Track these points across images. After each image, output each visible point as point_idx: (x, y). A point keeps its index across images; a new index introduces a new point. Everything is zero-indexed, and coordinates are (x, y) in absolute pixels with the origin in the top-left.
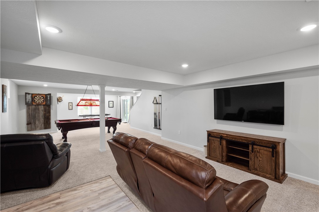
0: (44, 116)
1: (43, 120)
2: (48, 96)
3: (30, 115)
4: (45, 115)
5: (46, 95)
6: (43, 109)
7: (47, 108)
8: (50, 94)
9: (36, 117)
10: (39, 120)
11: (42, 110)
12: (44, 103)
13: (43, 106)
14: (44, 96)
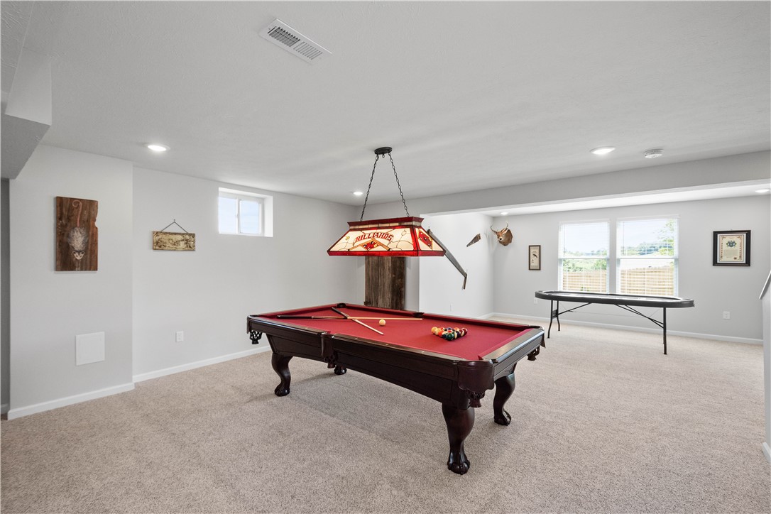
0: (393, 286)
1: (390, 295)
3: (369, 279)
4: (394, 281)
6: (390, 265)
7: (398, 262)
9: (380, 287)
10: (383, 296)
11: (389, 269)
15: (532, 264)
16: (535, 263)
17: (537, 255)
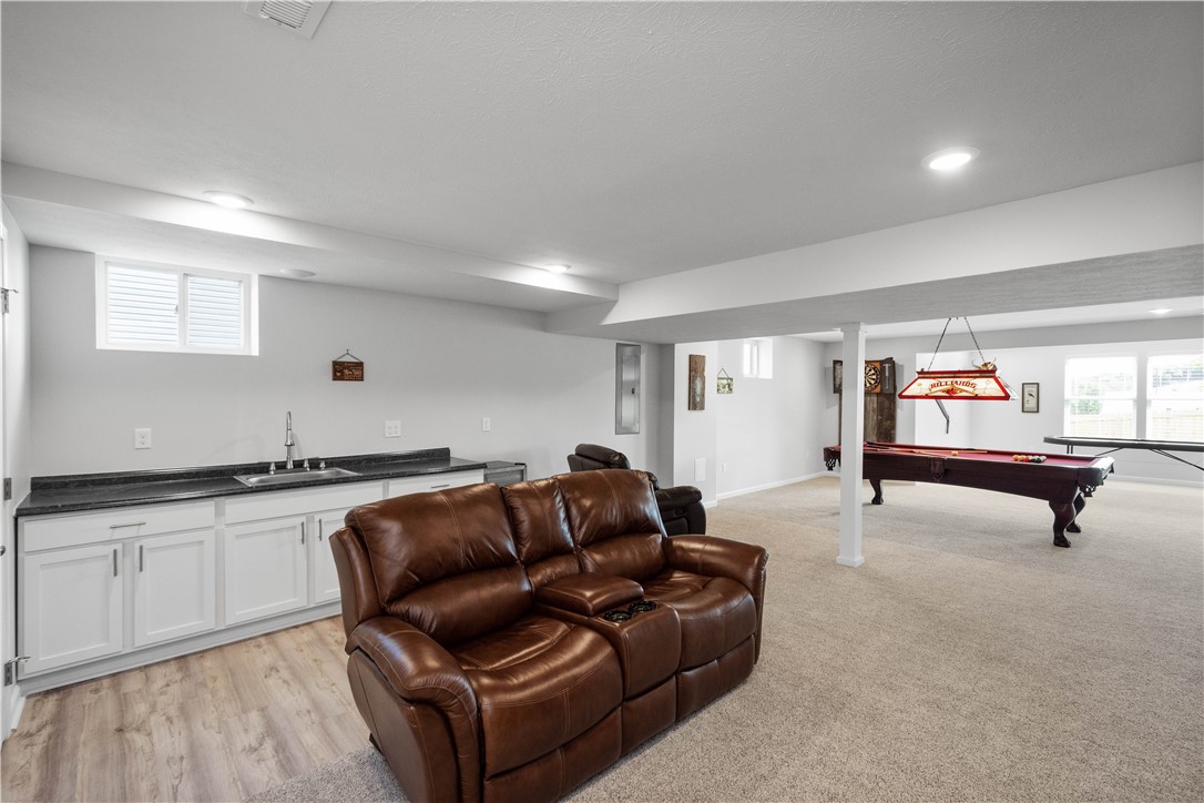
0: (879, 429)
1: (875, 438)
2: (887, 365)
5: (882, 362)
6: (875, 406)
7: (887, 403)
8: (890, 360)
12: (878, 390)
13: (875, 398)
14: (878, 365)
15: (1026, 405)
16: (1031, 403)
17: (1035, 394)
